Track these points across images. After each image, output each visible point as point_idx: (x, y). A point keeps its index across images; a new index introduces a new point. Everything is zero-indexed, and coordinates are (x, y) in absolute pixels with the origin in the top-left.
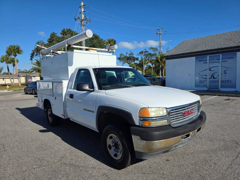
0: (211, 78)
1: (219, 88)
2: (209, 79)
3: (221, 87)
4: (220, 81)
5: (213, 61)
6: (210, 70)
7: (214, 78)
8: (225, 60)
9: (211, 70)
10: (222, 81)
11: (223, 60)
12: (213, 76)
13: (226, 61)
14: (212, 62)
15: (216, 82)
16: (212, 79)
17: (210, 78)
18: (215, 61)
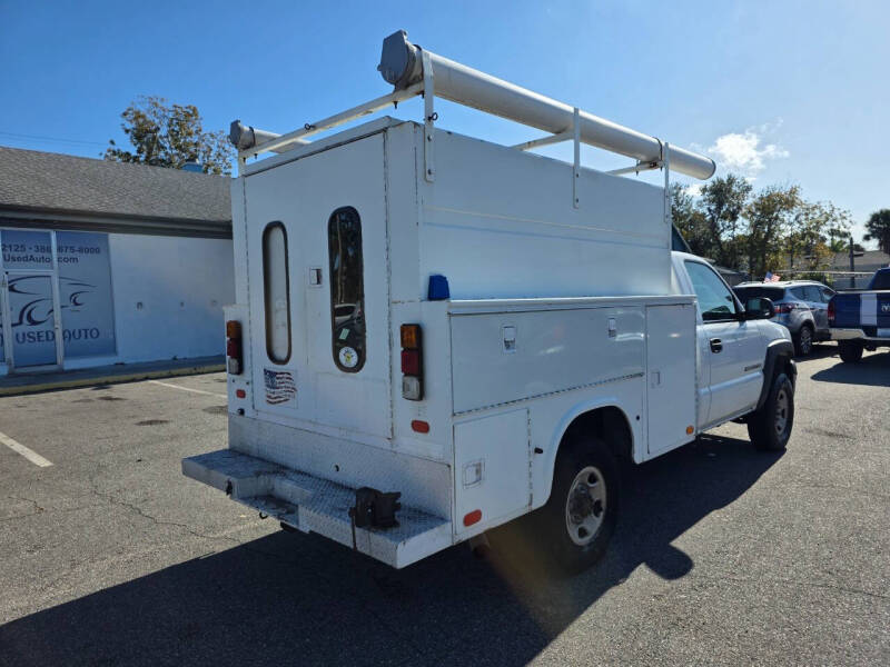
0: (21, 323)
1: (59, 361)
2: (13, 325)
3: (67, 355)
4: (59, 335)
5: (23, 255)
6: (12, 289)
7: (34, 323)
8: (69, 254)
9: (15, 287)
10: (67, 333)
11: (63, 255)
12: (26, 315)
13: (75, 260)
14: (19, 259)
15: (44, 338)
16: (26, 327)
17: (17, 321)
18: (29, 253)
